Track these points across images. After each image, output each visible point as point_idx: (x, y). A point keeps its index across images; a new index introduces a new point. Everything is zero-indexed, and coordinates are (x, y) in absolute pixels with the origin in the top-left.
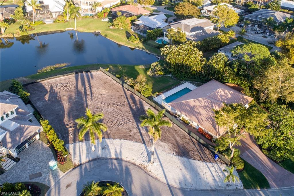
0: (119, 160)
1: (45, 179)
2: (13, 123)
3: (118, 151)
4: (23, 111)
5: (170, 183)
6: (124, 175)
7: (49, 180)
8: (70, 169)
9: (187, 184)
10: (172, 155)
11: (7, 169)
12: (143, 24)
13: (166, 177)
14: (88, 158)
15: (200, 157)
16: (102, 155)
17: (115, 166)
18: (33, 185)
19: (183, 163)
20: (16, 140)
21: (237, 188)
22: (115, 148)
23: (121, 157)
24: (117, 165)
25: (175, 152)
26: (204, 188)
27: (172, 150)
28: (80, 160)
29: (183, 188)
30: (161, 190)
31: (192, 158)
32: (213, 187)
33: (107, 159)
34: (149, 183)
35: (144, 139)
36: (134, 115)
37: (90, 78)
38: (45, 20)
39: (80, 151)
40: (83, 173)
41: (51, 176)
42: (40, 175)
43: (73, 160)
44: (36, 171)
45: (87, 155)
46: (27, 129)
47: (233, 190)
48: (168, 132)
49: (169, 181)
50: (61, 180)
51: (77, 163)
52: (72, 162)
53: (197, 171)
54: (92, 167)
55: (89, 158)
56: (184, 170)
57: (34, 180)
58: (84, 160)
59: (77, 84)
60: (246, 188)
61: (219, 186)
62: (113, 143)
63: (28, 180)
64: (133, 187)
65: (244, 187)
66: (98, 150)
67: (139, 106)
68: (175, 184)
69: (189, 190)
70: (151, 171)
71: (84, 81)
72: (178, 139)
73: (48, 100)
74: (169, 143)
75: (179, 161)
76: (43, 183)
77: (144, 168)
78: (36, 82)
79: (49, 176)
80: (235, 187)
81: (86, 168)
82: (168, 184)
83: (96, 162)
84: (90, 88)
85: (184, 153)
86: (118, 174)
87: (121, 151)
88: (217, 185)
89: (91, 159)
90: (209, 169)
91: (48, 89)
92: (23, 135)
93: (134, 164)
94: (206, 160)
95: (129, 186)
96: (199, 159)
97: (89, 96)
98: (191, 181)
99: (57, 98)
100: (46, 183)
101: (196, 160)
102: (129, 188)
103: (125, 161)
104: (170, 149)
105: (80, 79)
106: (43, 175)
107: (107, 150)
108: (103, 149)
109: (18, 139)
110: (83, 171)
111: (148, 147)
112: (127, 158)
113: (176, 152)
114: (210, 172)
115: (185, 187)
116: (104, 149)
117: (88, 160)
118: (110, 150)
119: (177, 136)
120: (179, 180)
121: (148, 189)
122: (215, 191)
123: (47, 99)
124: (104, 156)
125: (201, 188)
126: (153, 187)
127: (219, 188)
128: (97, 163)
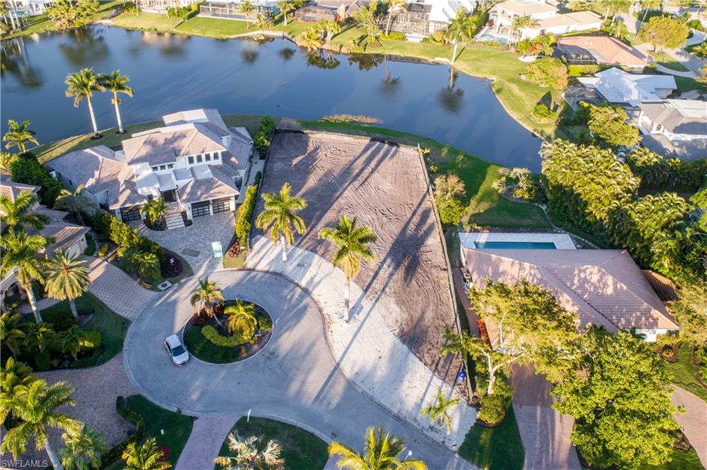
0: (306, 292)
1: (198, 262)
2: (209, 171)
3: (316, 280)
4: (237, 162)
5: (342, 364)
6: (292, 314)
7: (200, 267)
8: (235, 267)
9: (366, 382)
10: (389, 331)
11: (169, 228)
12: (597, 87)
13: (345, 353)
14: (268, 267)
15: (433, 362)
16: (290, 273)
17: (292, 296)
18: (179, 261)
19: (393, 351)
20: (196, 194)
21: (444, 442)
22: (317, 274)
23: (313, 290)
24: (296, 296)
25: (400, 330)
26: (387, 405)
27: (399, 324)
28: (257, 264)
29: (354, 383)
30: (318, 363)
31: (417, 355)
32: (403, 414)
33: (292, 282)
34: (313, 344)
35: (373, 285)
36: (398, 243)
37: (389, 156)
38: (411, 33)
39: (268, 251)
40: (245, 281)
41: (207, 262)
42: (197, 254)
43: (247, 259)
44: (196, 248)
45: (270, 262)
46: (218, 186)
47: (433, 441)
48: (422, 295)
49: (343, 361)
50: (212, 275)
51: (250, 265)
52: (245, 260)
53: (404, 376)
54: (263, 280)
55: (270, 268)
56: (383, 362)
57: (184, 257)
58: (262, 266)
59: (359, 157)
60: (460, 454)
61: (415, 420)
62: (320, 266)
63: (179, 253)
64: (286, 335)
65: (459, 451)
66: (291, 264)
67: (421, 233)
68: (348, 370)
69: (360, 390)
70: (334, 332)
71: (374, 158)
72: (429, 315)
73: (296, 165)
74: (407, 313)
75: (390, 345)
76: (191, 265)
77: (328, 323)
78: (303, 133)
79: (205, 262)
80: (442, 440)
81: (254, 277)
82: (338, 364)
83: (274, 276)
84: (372, 173)
85: (414, 339)
86: (285, 308)
87: (319, 282)
88: (414, 415)
89: (271, 270)
90: (428, 387)
91: (311, 148)
92: (209, 191)
93: (320, 310)
94: (439, 372)
95: (282, 331)
96: (429, 362)
97: (356, 184)
98: (378, 383)
99: (308, 167)
100: (194, 268)
101: (421, 360)
102: (279, 334)
103: (312, 298)
104: (397, 321)
105: (369, 152)
106: (199, 257)
107: (303, 270)
108: (298, 265)
109: (199, 193)
110: (247, 279)
111: (364, 298)
112: (319, 295)
113: (402, 331)
114: (424, 391)
115: (358, 383)
116: (299, 267)
117: (266, 269)
118: (307, 272)
119: (433, 310)
120: (360, 369)
121: (303, 351)
122: (401, 420)
123: (294, 164)
124: (291, 277)
125: (383, 401)
126: (313, 352)
127: (412, 422)
128: (274, 279)
